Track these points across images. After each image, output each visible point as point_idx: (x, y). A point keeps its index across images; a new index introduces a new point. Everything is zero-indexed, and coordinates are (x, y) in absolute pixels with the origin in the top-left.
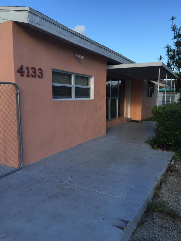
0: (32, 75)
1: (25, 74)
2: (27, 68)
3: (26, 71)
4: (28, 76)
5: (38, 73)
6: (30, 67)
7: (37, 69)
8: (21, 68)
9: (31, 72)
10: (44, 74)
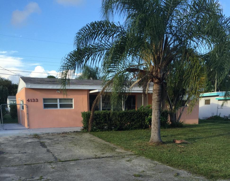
0: (33, 101)
1: (30, 101)
2: (31, 99)
3: (30, 100)
4: (31, 102)
5: (36, 100)
6: (32, 99)
7: (35, 99)
8: (29, 99)
9: (33, 100)
10: (38, 100)
